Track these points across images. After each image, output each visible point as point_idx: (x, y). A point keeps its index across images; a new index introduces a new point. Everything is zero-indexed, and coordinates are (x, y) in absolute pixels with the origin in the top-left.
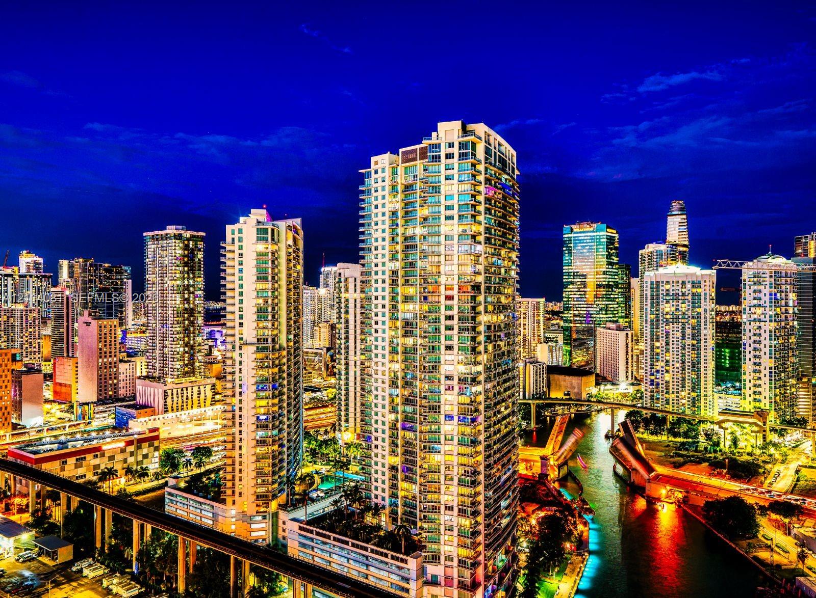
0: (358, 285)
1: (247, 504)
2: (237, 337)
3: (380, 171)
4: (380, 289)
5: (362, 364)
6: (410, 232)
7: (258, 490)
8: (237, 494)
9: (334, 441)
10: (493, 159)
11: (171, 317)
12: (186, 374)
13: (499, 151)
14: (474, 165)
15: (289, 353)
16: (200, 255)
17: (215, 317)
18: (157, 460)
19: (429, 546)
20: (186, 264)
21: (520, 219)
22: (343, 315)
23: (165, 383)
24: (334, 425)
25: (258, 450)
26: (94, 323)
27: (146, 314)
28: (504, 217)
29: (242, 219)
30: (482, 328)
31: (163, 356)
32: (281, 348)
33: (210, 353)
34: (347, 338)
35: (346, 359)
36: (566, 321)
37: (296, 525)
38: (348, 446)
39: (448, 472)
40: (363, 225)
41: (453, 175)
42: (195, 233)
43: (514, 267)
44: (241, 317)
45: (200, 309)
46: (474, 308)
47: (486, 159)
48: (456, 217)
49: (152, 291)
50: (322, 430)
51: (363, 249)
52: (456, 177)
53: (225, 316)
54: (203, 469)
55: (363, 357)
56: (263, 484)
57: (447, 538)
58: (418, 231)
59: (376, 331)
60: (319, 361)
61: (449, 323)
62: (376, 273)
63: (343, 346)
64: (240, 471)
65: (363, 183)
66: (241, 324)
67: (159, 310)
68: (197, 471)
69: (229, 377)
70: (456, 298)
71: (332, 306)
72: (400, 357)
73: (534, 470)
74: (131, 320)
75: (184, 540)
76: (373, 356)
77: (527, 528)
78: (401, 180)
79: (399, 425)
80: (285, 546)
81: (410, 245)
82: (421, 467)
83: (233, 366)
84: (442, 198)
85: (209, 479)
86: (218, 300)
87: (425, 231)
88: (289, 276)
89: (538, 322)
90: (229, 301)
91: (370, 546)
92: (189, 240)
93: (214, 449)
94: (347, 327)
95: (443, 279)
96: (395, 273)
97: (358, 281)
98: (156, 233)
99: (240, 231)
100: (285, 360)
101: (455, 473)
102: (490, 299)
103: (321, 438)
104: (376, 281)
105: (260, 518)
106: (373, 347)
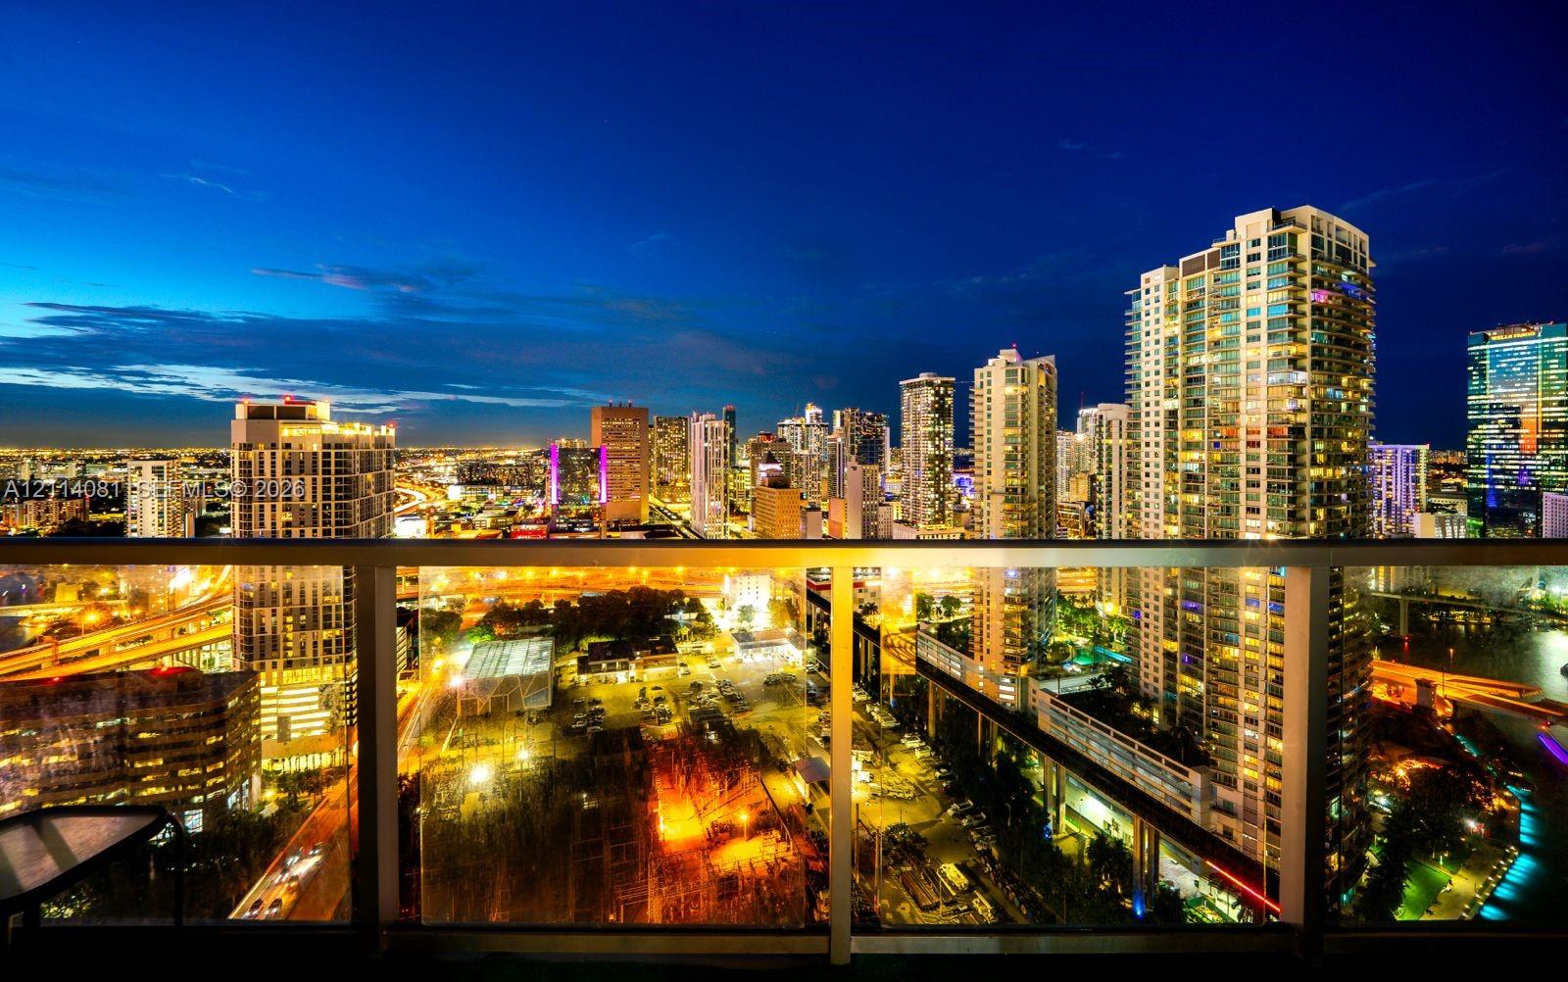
0: (1124, 429)
1: (995, 664)
2: (986, 485)
3: (1152, 290)
4: (1153, 433)
5: (1129, 523)
6: (1193, 362)
7: (1007, 650)
8: (985, 651)
9: (1093, 610)
10: (1326, 251)
11: (923, 464)
12: (937, 521)
13: (1338, 239)
14: (1292, 265)
15: (1040, 507)
16: (949, 401)
17: (963, 463)
18: (910, 603)
19: (1219, 762)
20: (936, 411)
21: (1376, 331)
22: (1105, 465)
23: (918, 528)
24: (1093, 593)
25: (1007, 608)
26: (859, 467)
27: (902, 460)
28: (1346, 329)
29: (990, 361)
30: (1307, 486)
31: (916, 502)
32: (1032, 501)
33: (958, 502)
34: (1110, 492)
35: (1109, 516)
36: (1471, 481)
37: (1048, 698)
38: (1111, 619)
39: (1249, 674)
40: (1130, 357)
41: (1259, 282)
42: (945, 379)
43: (1365, 400)
44: (989, 465)
45: (949, 455)
46: (1292, 459)
47: (1314, 253)
48: (1264, 338)
49: (907, 437)
50: (1079, 597)
51: (1130, 386)
52: (1264, 284)
53: (973, 464)
54: (952, 619)
55: (1130, 516)
56: (1012, 645)
57: (1247, 758)
58: (1206, 359)
59: (1147, 485)
60: (1076, 517)
61: (1252, 477)
62: (1148, 414)
63: (1104, 502)
64: (988, 626)
65: (1130, 307)
66: (989, 473)
67: (913, 456)
68: (945, 620)
69: (977, 527)
70: (1264, 444)
71: (1092, 455)
72: (1178, 519)
73: (1404, 698)
74: (890, 466)
75: (934, 686)
76: (1142, 515)
77: (1389, 779)
78: (1181, 297)
79: (1178, 603)
80: (1036, 718)
81: (1193, 377)
82: (1210, 660)
83: (981, 516)
84: (1242, 314)
85: (957, 629)
86: (967, 447)
87: (1217, 358)
88: (1041, 419)
89: (1416, 480)
90: (977, 448)
91: (1137, 743)
92: (939, 386)
93: (963, 600)
94: (1110, 479)
95: (1244, 420)
96: (1173, 413)
97: (1124, 425)
98: (911, 381)
99: (989, 374)
100: (1036, 513)
101: (1262, 676)
102: (1320, 446)
103: (1078, 605)
104: (1147, 424)
105: (1008, 681)
106: (1143, 505)
